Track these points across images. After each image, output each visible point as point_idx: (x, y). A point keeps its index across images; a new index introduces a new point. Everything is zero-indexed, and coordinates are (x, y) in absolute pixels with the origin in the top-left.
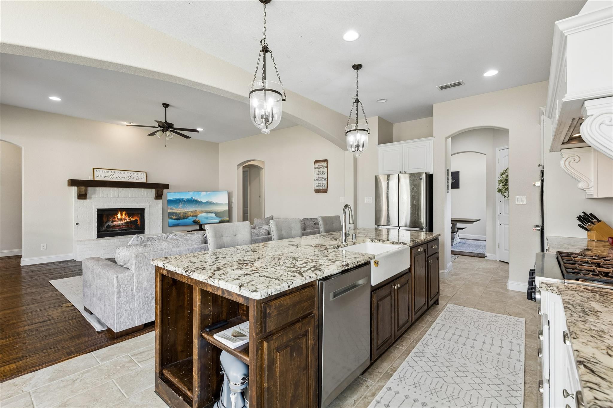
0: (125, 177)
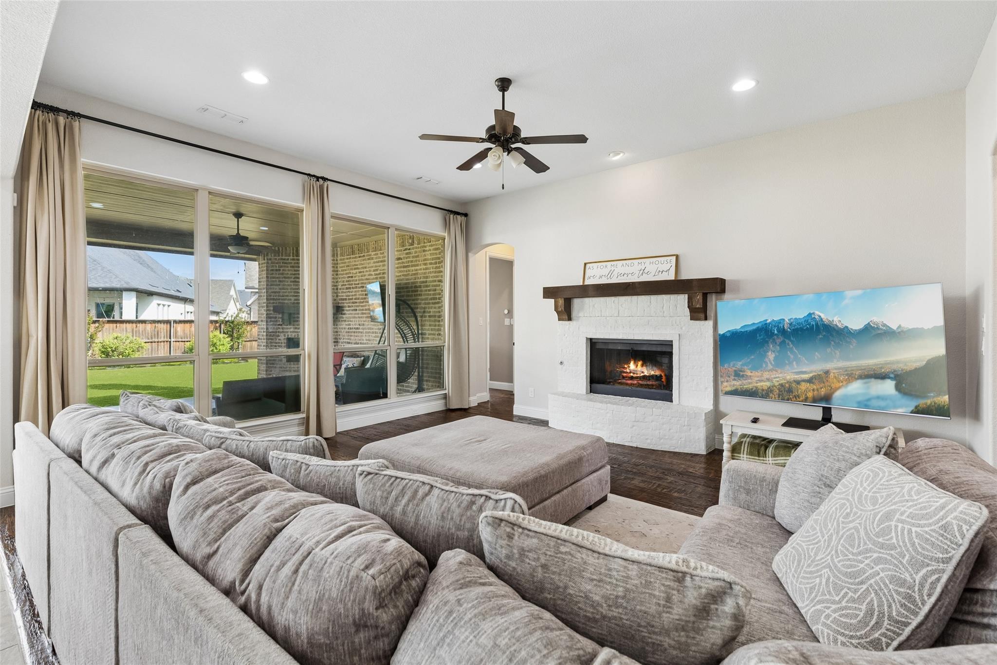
0: (632, 274)
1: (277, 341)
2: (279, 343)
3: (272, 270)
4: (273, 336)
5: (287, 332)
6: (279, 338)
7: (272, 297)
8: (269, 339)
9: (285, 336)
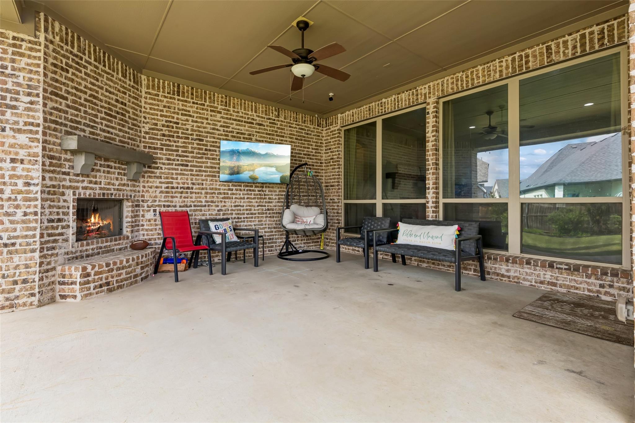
1: (61, 204)
2: (63, 207)
3: (55, 65)
4: (54, 193)
5: (77, 188)
6: (64, 198)
7: (53, 118)
8: (47, 200)
9: (74, 194)
